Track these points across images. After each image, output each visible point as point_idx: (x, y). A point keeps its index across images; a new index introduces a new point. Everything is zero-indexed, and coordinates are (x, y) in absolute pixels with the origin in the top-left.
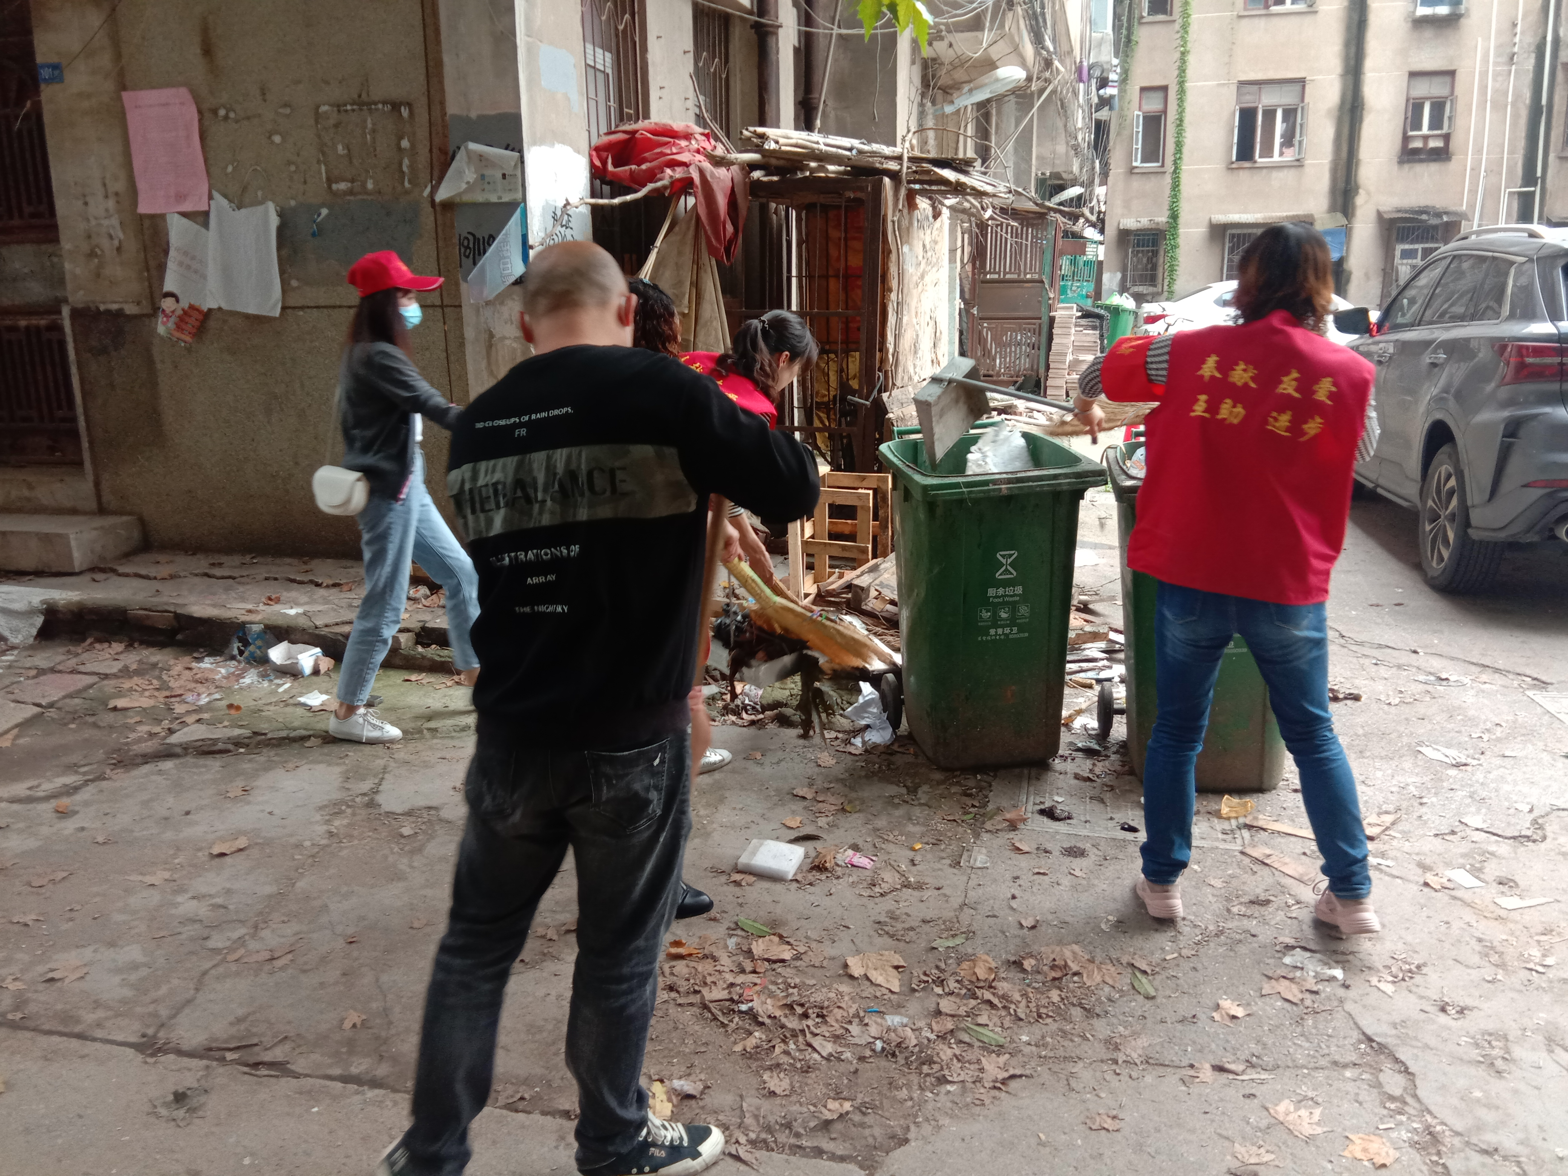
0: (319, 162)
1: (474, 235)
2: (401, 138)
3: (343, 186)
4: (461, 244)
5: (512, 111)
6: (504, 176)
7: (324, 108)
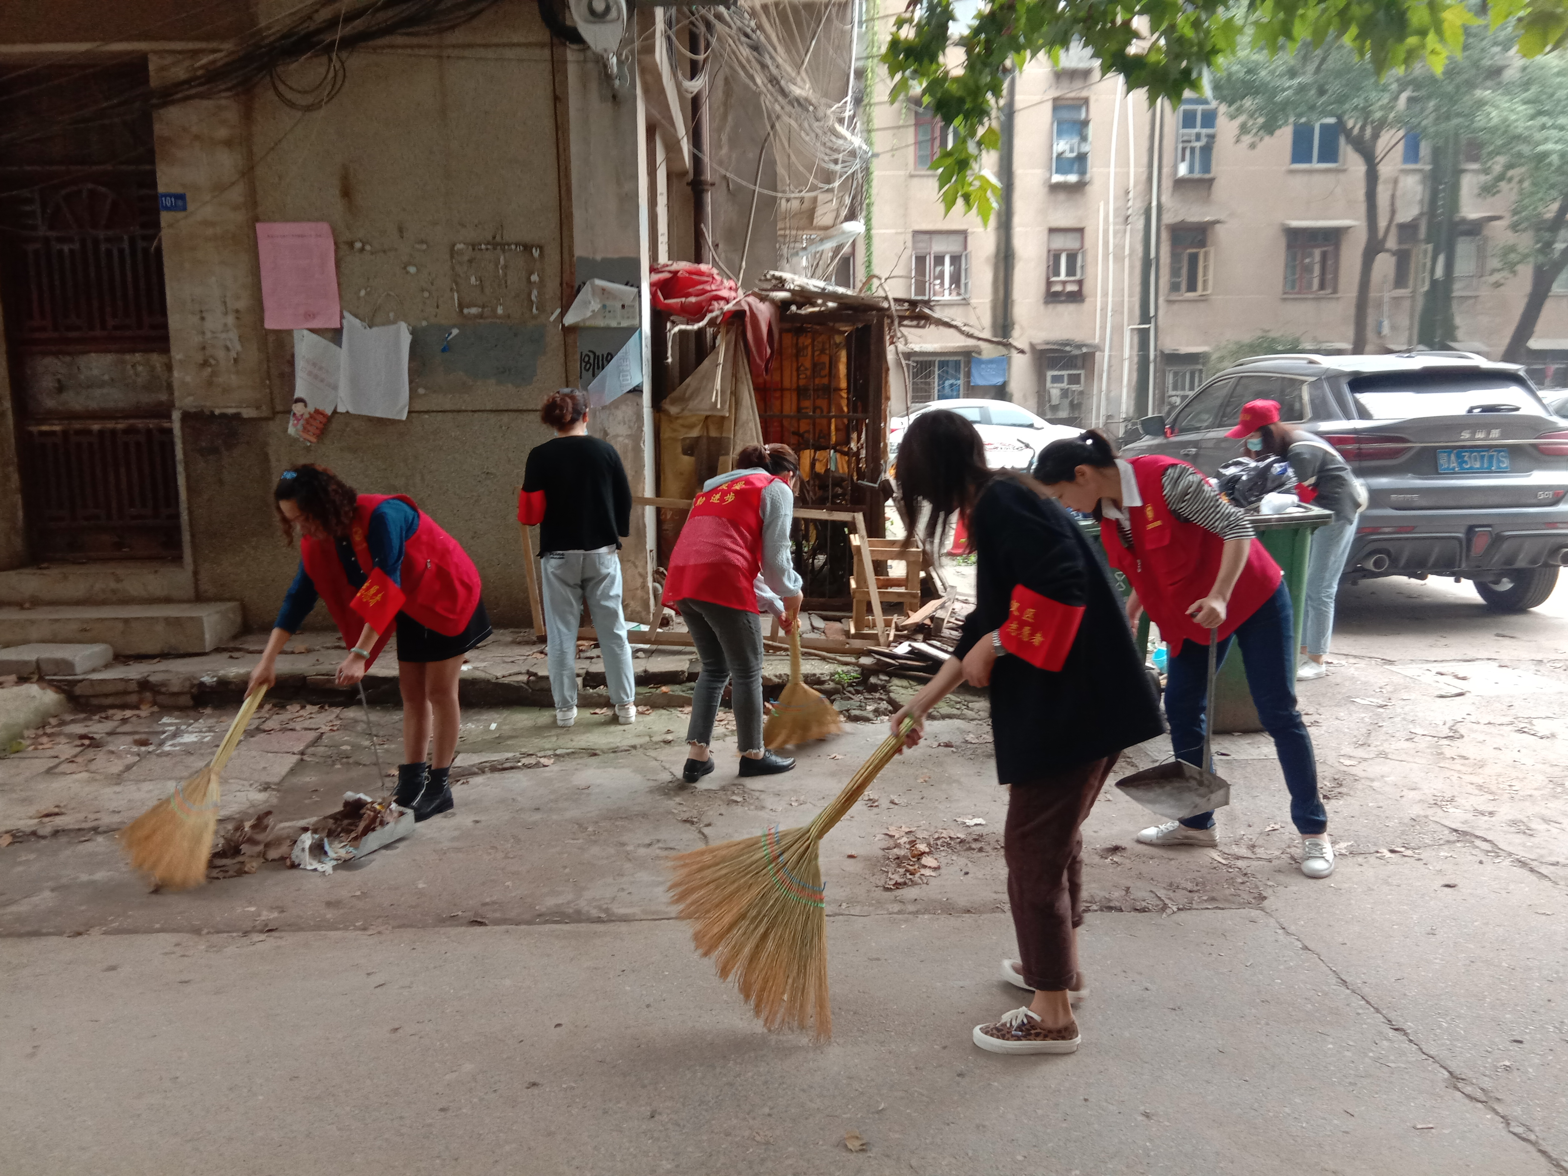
0: (451, 290)
1: (594, 354)
2: (531, 273)
3: (474, 311)
4: (582, 360)
5: (632, 255)
6: (623, 306)
7: (459, 246)
